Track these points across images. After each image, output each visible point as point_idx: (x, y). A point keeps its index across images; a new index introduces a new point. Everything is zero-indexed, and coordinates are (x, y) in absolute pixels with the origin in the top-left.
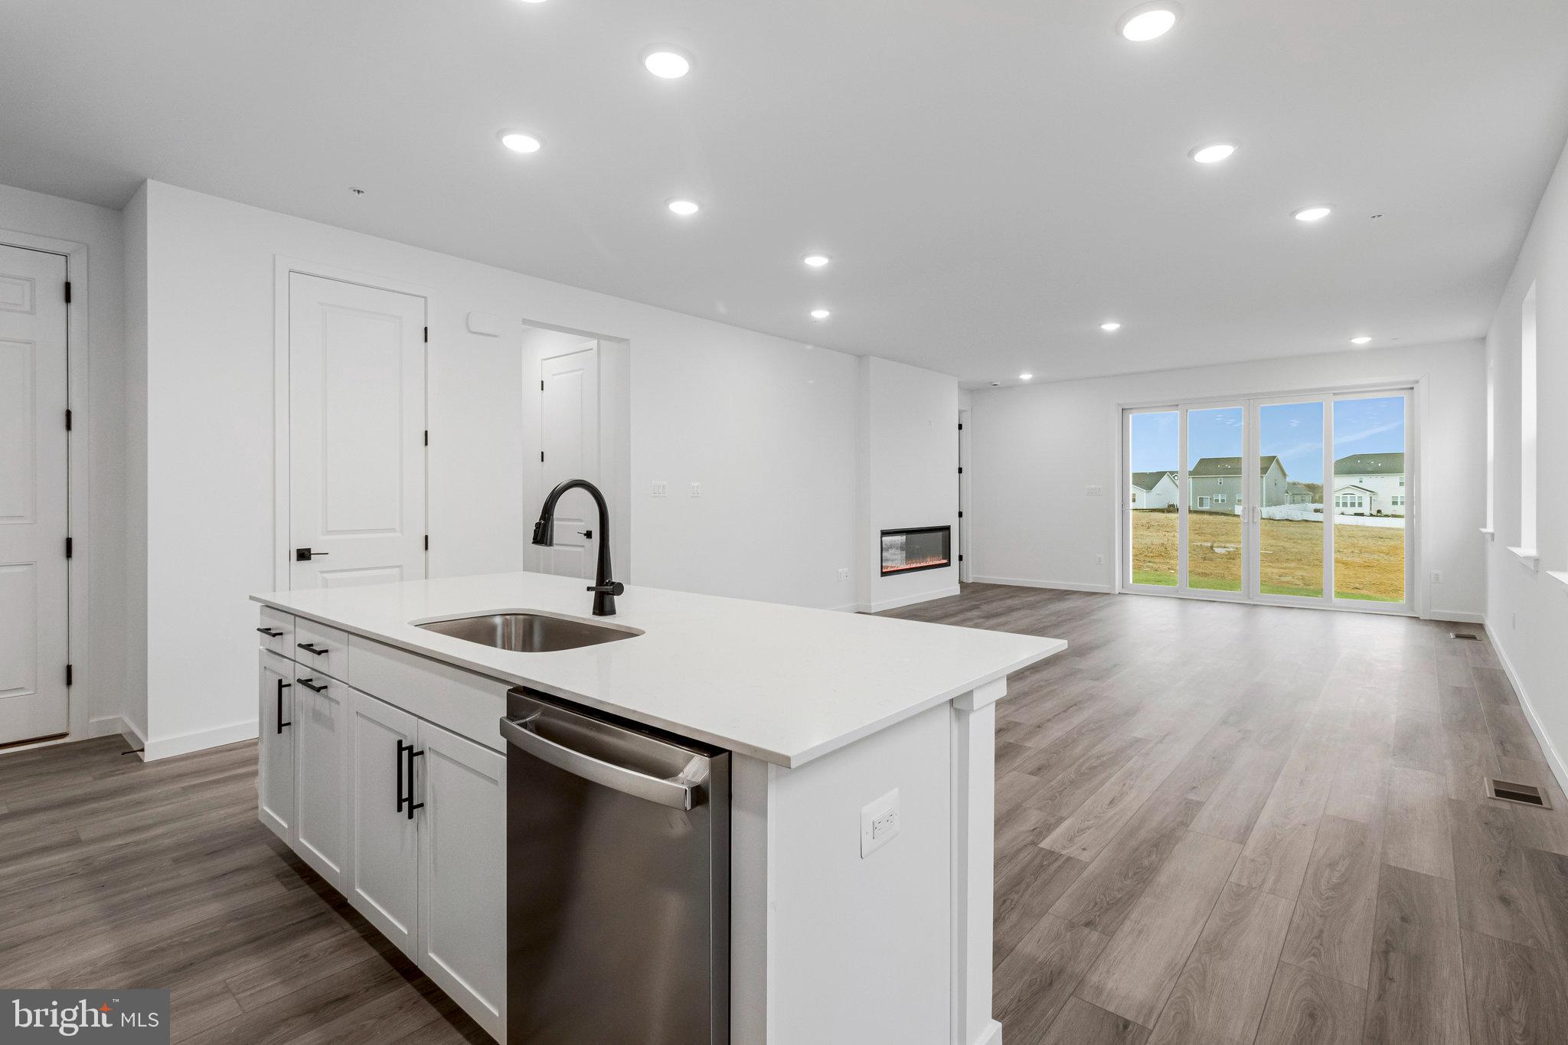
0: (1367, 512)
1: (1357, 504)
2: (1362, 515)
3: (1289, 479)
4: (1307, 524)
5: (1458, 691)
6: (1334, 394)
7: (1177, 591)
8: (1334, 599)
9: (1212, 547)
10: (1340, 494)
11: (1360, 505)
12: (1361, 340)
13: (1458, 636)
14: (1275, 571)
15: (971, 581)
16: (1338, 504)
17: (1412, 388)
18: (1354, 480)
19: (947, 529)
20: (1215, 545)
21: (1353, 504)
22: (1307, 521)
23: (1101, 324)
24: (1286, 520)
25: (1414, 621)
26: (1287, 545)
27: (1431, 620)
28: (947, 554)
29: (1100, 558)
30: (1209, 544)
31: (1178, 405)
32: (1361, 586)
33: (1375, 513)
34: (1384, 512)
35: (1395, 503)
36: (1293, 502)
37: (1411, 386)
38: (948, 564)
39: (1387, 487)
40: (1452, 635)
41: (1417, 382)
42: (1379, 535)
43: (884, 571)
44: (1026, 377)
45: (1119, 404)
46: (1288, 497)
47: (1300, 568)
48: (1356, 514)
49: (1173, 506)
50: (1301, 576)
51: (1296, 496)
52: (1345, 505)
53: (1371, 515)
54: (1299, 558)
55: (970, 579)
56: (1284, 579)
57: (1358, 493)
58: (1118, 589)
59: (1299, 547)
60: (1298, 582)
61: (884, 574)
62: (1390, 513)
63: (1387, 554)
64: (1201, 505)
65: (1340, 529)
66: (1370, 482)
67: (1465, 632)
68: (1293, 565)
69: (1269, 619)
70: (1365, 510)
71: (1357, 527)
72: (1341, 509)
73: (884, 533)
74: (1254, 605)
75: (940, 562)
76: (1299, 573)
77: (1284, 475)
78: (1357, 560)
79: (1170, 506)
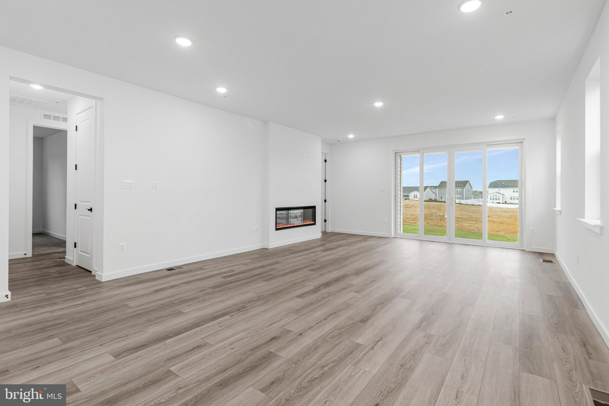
0: (501, 202)
1: (498, 199)
2: (499, 203)
3: (474, 190)
4: (480, 206)
5: (550, 298)
6: (488, 145)
7: (419, 237)
8: (487, 241)
9: (444, 215)
10: (492, 195)
11: (499, 199)
12: (499, 117)
13: (544, 261)
14: (467, 224)
15: (330, 231)
16: (491, 199)
17: (522, 142)
18: (497, 190)
19: (314, 207)
20: (445, 214)
21: (496, 199)
22: (479, 205)
23: (373, 103)
24: (472, 205)
25: (523, 252)
26: (472, 214)
27: (530, 251)
28: (314, 219)
29: (385, 221)
30: (443, 214)
31: (419, 151)
32: (499, 231)
33: (504, 202)
34: (507, 202)
35: (511, 199)
36: (475, 198)
37: (522, 141)
38: (314, 224)
39: (508, 193)
40: (541, 261)
41: (524, 139)
42: (506, 211)
43: (277, 227)
44: (351, 136)
45: (394, 150)
46: (473, 196)
47: (477, 224)
48: (497, 203)
49: (431, 199)
50: (477, 227)
51: (476, 196)
52: (493, 199)
53: (503, 203)
54: (476, 219)
55: (329, 230)
56: (470, 228)
57: (498, 195)
58: (393, 235)
59: (477, 215)
60: (475, 229)
61: (277, 229)
62: (509, 203)
63: (509, 218)
64: (441, 199)
65: (491, 208)
66: (503, 191)
67: (547, 258)
68: (474, 222)
69: (458, 250)
70: (501, 201)
71: (498, 207)
72: (492, 201)
73: (277, 209)
74: (452, 243)
75: (310, 223)
76: (476, 226)
77: (472, 188)
78: (498, 220)
79: (430, 199)
